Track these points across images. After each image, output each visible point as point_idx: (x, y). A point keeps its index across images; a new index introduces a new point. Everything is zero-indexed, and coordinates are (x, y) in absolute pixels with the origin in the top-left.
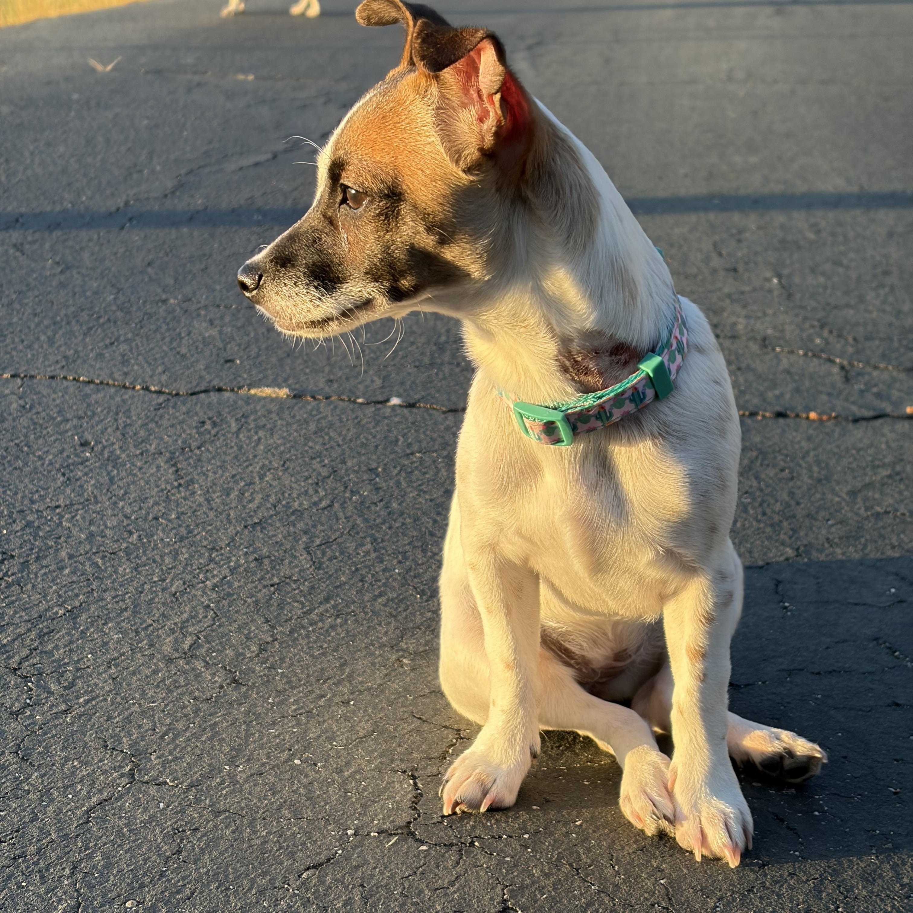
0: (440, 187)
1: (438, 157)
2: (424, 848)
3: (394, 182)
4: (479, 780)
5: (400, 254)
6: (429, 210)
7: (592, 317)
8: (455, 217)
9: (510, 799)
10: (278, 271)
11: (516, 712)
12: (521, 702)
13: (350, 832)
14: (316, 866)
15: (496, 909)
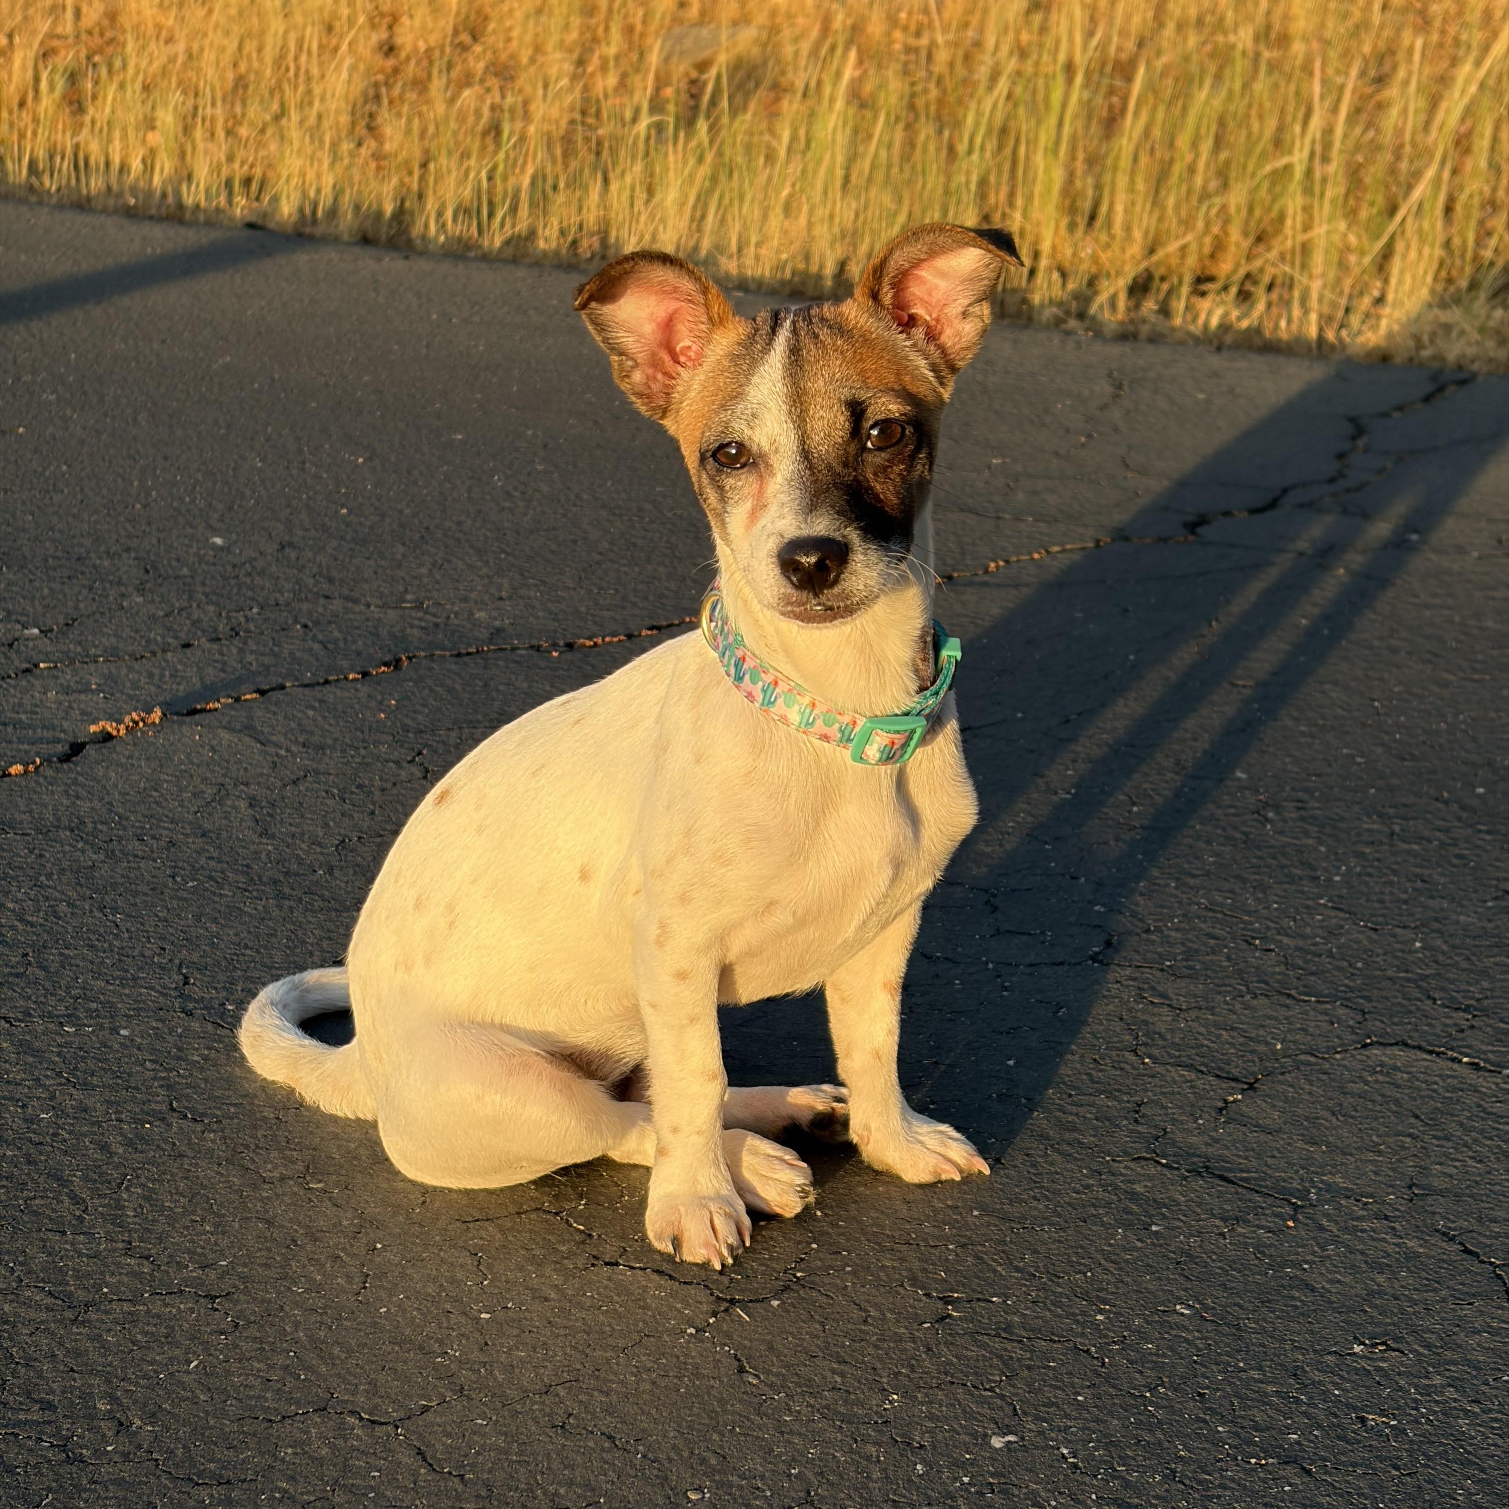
2: (775, 1303)
13: (692, 1331)
14: (741, 1370)
15: (940, 1305)
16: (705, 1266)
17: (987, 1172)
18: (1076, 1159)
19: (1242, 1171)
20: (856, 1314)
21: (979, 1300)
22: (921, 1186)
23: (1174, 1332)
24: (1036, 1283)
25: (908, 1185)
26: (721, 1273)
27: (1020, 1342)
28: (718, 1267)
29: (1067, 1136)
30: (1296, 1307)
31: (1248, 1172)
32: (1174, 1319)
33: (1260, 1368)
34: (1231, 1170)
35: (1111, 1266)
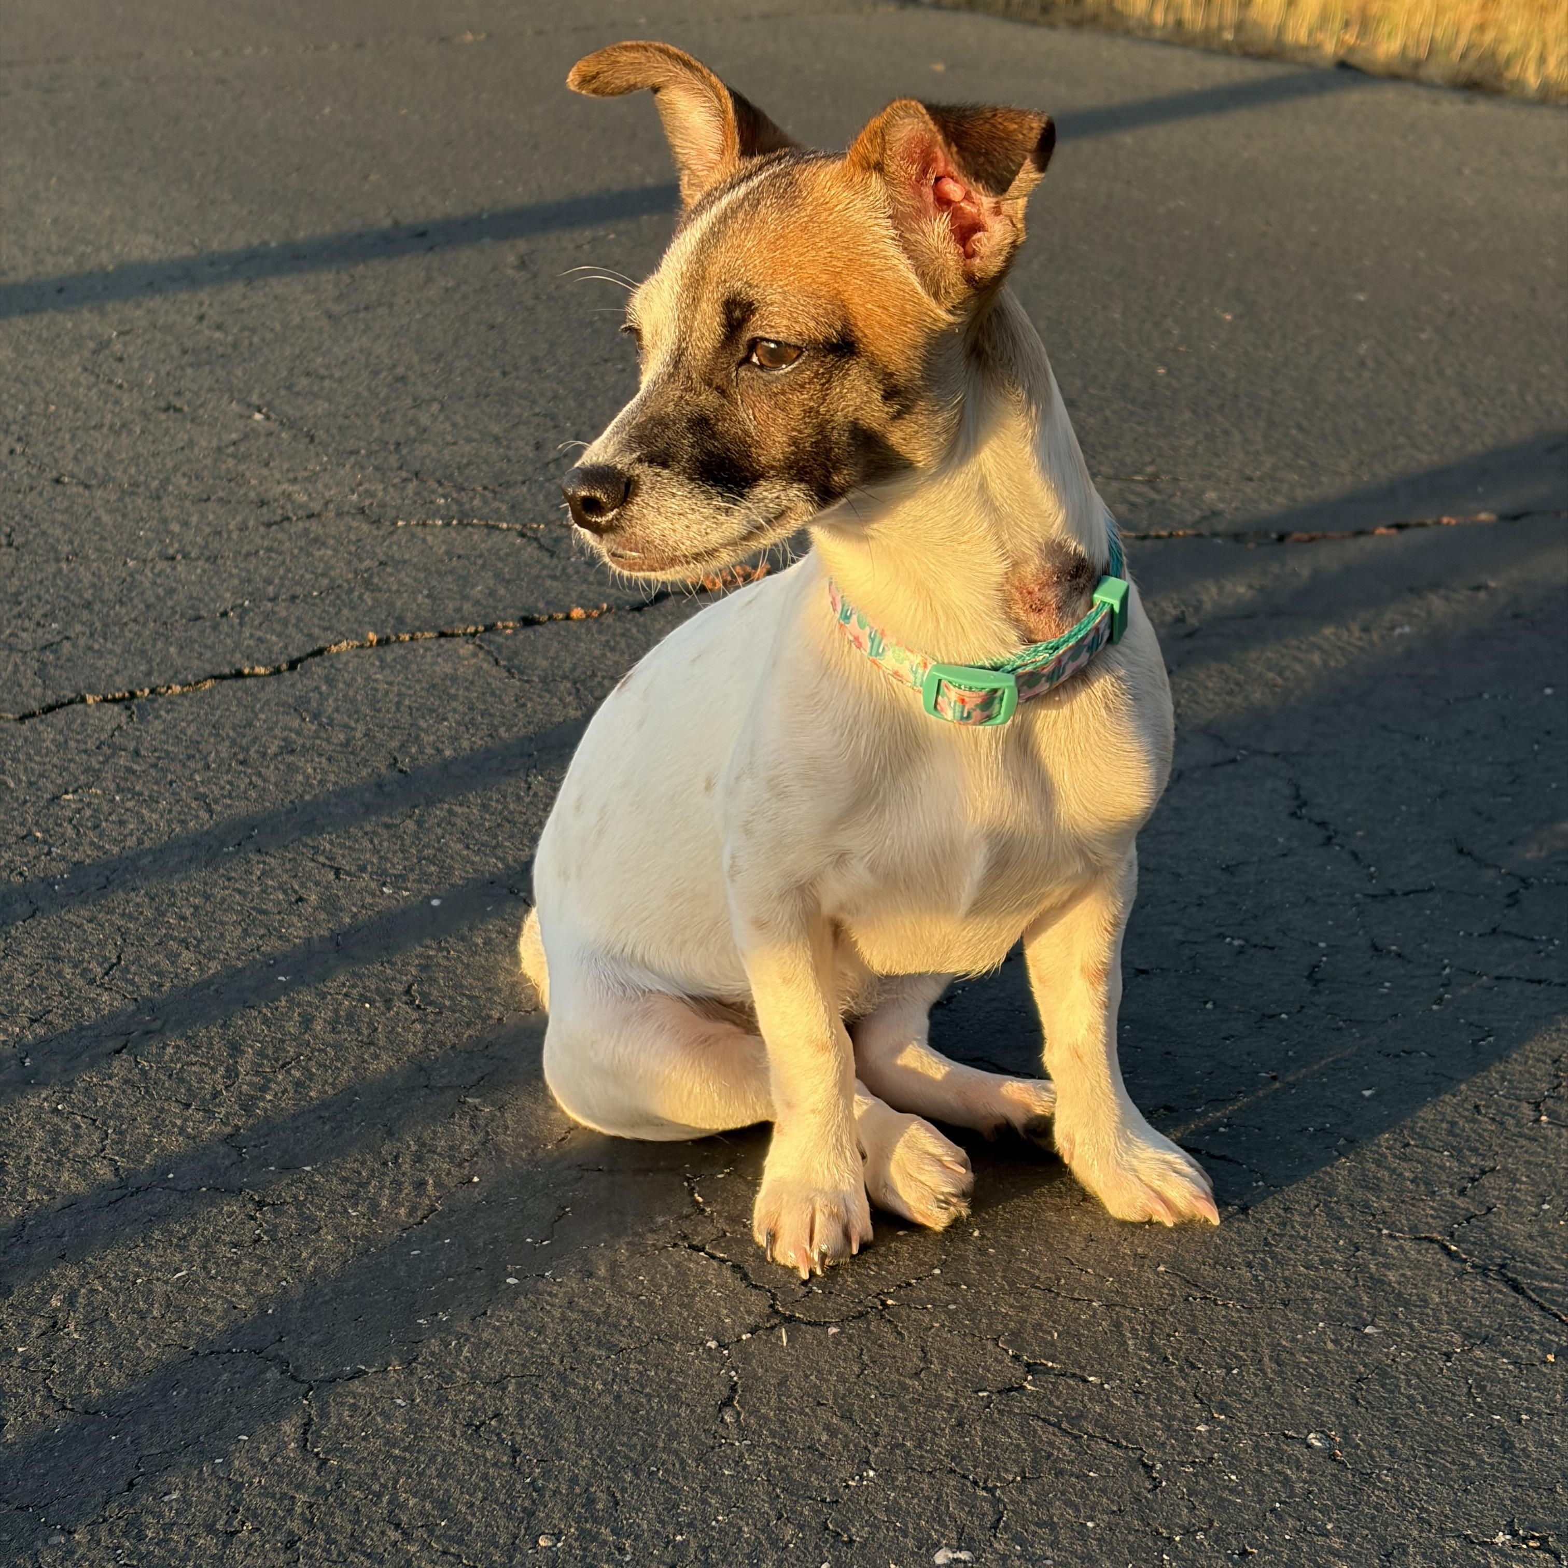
0: (912, 333)
1: (907, 289)
2: (833, 1330)
3: (844, 326)
4: (831, 1214)
5: (840, 437)
6: (892, 368)
7: (1061, 518)
8: (922, 378)
9: (870, 1235)
10: (658, 475)
11: (836, 1105)
12: (840, 1090)
13: (712, 1344)
14: (728, 1403)
15: (1020, 1371)
16: (792, 1271)
17: (1215, 1221)
18: (1345, 1225)
19: (1546, 1279)
20: (916, 1361)
21: (1074, 1375)
22: (1123, 1224)
23: (1278, 1467)
24: (1161, 1369)
25: (1108, 1219)
26: (804, 1283)
27: (1076, 1438)
28: (805, 1275)
29: (1359, 1194)
30: (1465, 1467)
31: (1553, 1281)
32: (1297, 1450)
33: (1349, 1537)
34: (1531, 1275)
35: (1270, 1366)
